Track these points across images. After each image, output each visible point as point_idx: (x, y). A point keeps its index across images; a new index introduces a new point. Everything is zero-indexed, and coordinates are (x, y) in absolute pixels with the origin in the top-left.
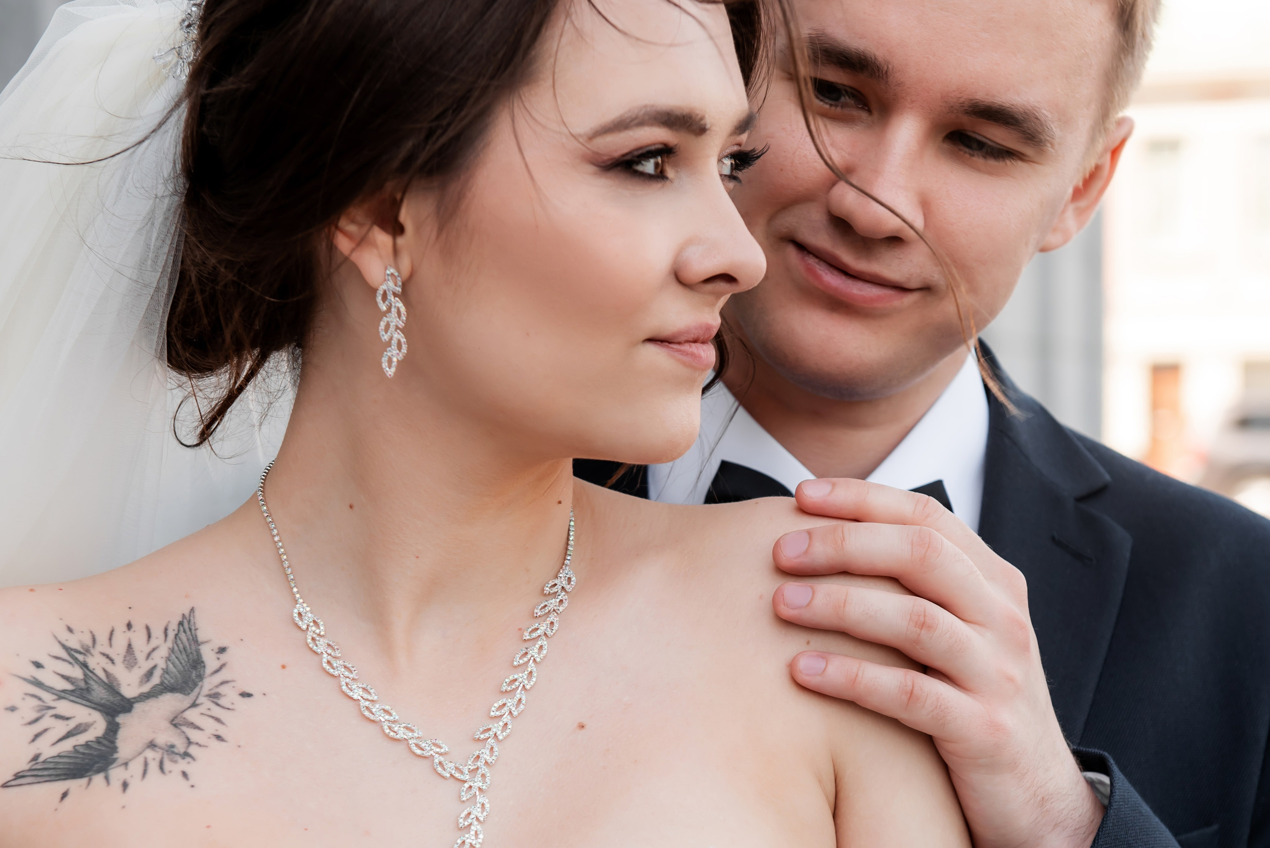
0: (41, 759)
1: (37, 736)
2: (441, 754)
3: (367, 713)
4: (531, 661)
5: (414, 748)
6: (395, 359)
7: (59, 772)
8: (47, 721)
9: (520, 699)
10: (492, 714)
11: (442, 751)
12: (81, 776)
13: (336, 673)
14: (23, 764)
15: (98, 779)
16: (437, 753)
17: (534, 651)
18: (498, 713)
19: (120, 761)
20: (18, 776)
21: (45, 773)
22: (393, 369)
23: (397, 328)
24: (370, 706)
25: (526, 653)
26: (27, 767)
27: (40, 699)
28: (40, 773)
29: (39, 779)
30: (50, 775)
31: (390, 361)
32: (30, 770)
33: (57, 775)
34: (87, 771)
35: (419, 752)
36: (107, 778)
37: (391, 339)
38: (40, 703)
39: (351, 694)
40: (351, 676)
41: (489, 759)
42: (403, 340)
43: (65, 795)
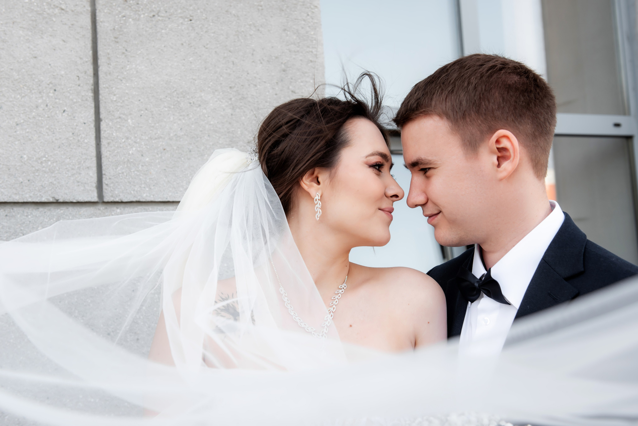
2: (313, 331)
3: (294, 319)
4: (334, 305)
5: (306, 330)
6: (319, 216)
9: (332, 315)
10: (325, 319)
11: (314, 330)
13: (288, 307)
16: (312, 331)
17: (334, 302)
18: (326, 319)
22: (318, 218)
23: (319, 208)
24: (296, 318)
25: (333, 303)
31: (318, 216)
35: (307, 331)
37: (318, 211)
39: (291, 313)
40: (292, 309)
41: (326, 332)
42: (321, 211)
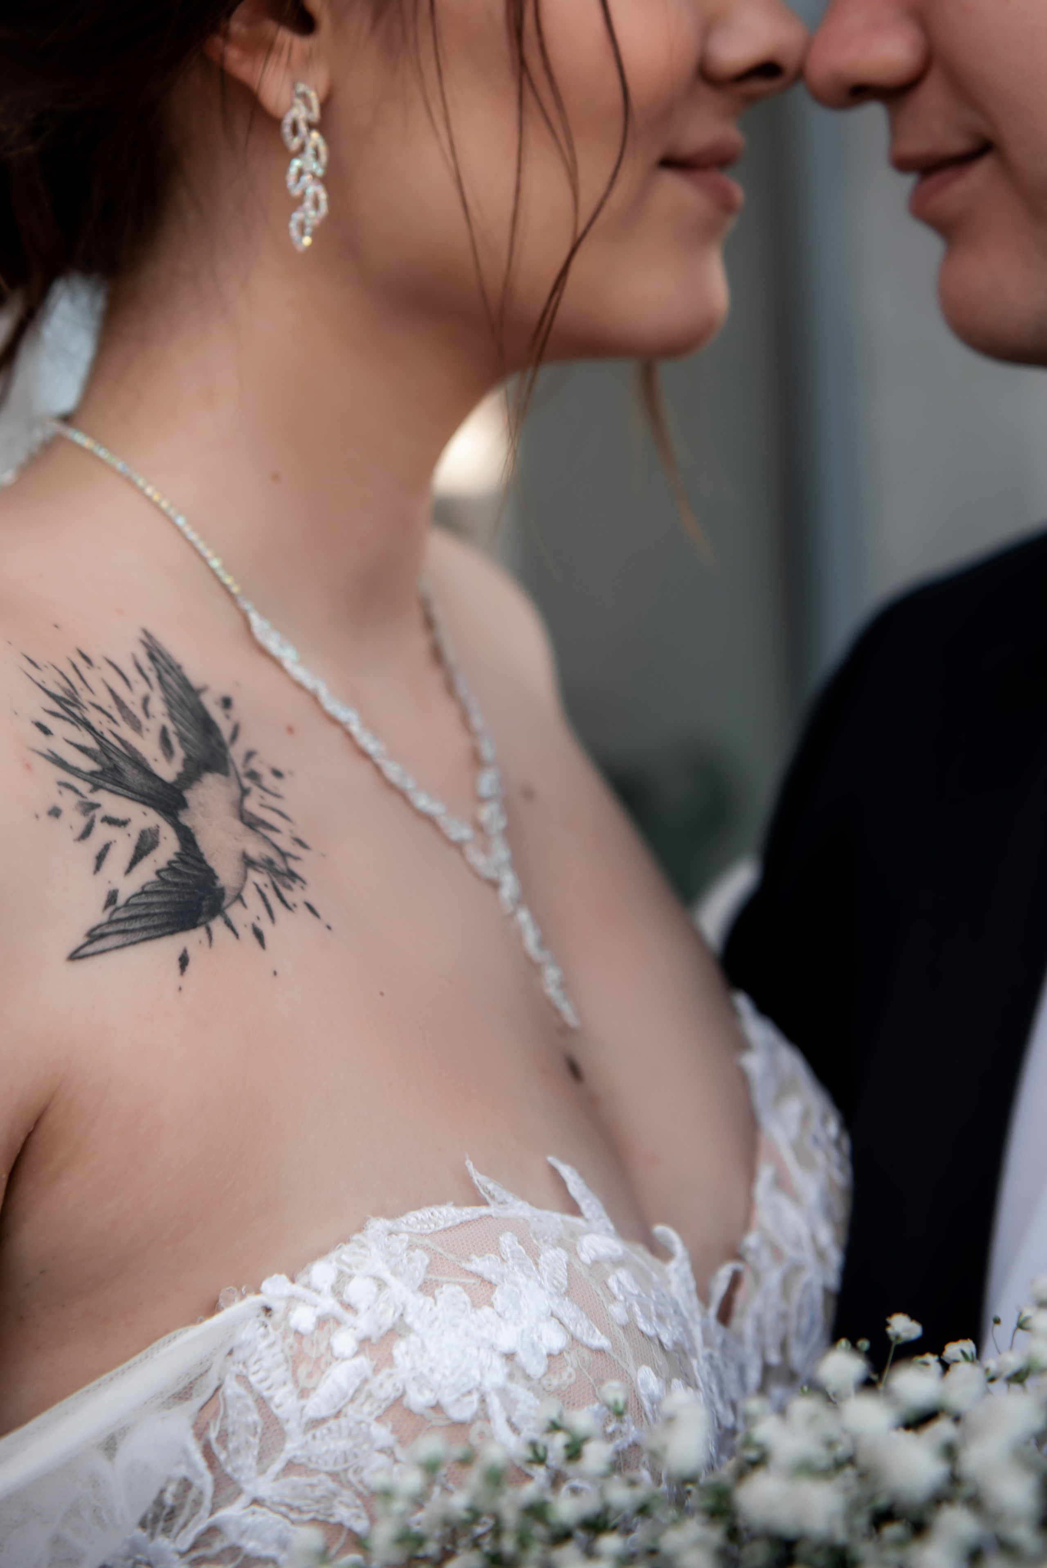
0: (121, 900)
1: (100, 858)
6: (310, 223)
7: (156, 921)
8: (102, 833)
12: (194, 926)
14: (97, 915)
15: (217, 925)
19: (229, 894)
20: (94, 936)
21: (137, 925)
23: (312, 176)
26: (103, 917)
27: (76, 791)
28: (128, 926)
29: (131, 937)
30: (144, 929)
31: (302, 225)
32: (110, 922)
33: (155, 927)
34: (199, 914)
36: (229, 924)
37: (304, 192)
38: (81, 799)
43: (184, 961)
